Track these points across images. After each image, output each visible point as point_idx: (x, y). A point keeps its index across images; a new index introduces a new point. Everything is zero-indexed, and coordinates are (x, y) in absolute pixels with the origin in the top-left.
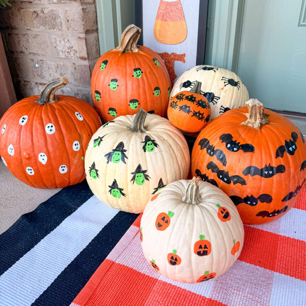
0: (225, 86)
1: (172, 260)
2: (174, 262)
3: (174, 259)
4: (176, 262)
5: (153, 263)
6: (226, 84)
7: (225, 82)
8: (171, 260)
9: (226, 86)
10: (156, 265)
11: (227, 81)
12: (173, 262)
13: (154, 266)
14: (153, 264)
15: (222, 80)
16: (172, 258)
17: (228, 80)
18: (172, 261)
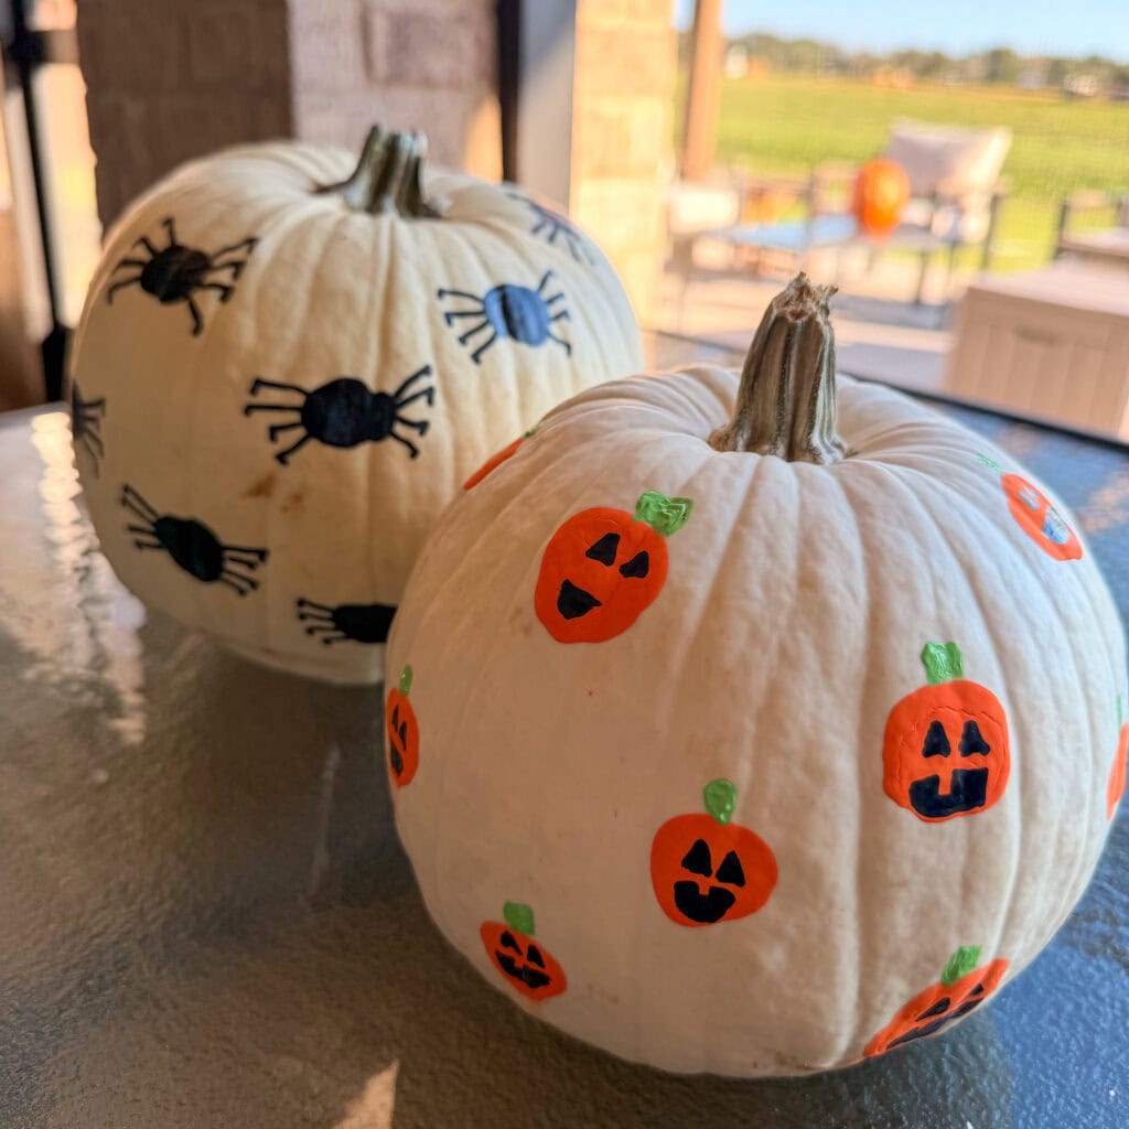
0: (282, 458)
1: (698, 878)
2: (713, 890)
3: (716, 862)
4: (730, 887)
5: (508, 939)
6: (287, 439)
7: (274, 431)
8: (688, 876)
9: (293, 459)
10: (534, 954)
11: (294, 417)
12: (704, 891)
13: (521, 962)
14: (508, 952)
15: (249, 409)
16: (698, 858)
17: (298, 400)
18: (695, 886)
